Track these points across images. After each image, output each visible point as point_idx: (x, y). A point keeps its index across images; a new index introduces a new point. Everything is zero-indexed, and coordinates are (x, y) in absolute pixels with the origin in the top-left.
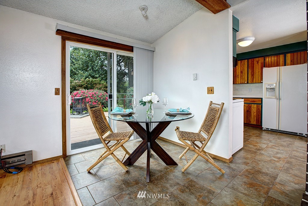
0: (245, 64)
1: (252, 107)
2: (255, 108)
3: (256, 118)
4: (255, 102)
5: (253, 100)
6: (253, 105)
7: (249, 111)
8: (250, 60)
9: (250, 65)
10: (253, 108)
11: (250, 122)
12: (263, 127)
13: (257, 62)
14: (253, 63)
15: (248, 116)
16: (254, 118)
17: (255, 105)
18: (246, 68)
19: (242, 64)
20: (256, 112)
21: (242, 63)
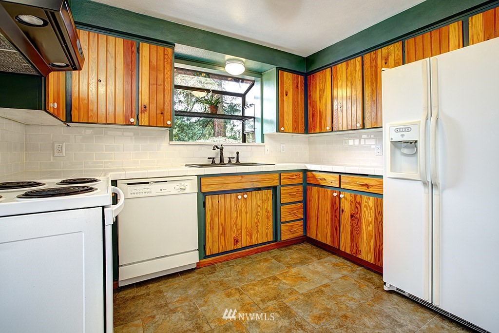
0: (356, 71)
1: (363, 206)
2: (371, 209)
3: (373, 241)
4: (371, 190)
5: (365, 182)
6: (365, 197)
7: (356, 218)
8: (367, 57)
9: (367, 73)
10: (365, 206)
11: (358, 251)
12: (384, 281)
13: (384, 62)
14: (374, 63)
15: (355, 234)
16: (369, 243)
17: (372, 198)
18: (357, 80)
19: (349, 73)
20: (373, 223)
21: (349, 68)
